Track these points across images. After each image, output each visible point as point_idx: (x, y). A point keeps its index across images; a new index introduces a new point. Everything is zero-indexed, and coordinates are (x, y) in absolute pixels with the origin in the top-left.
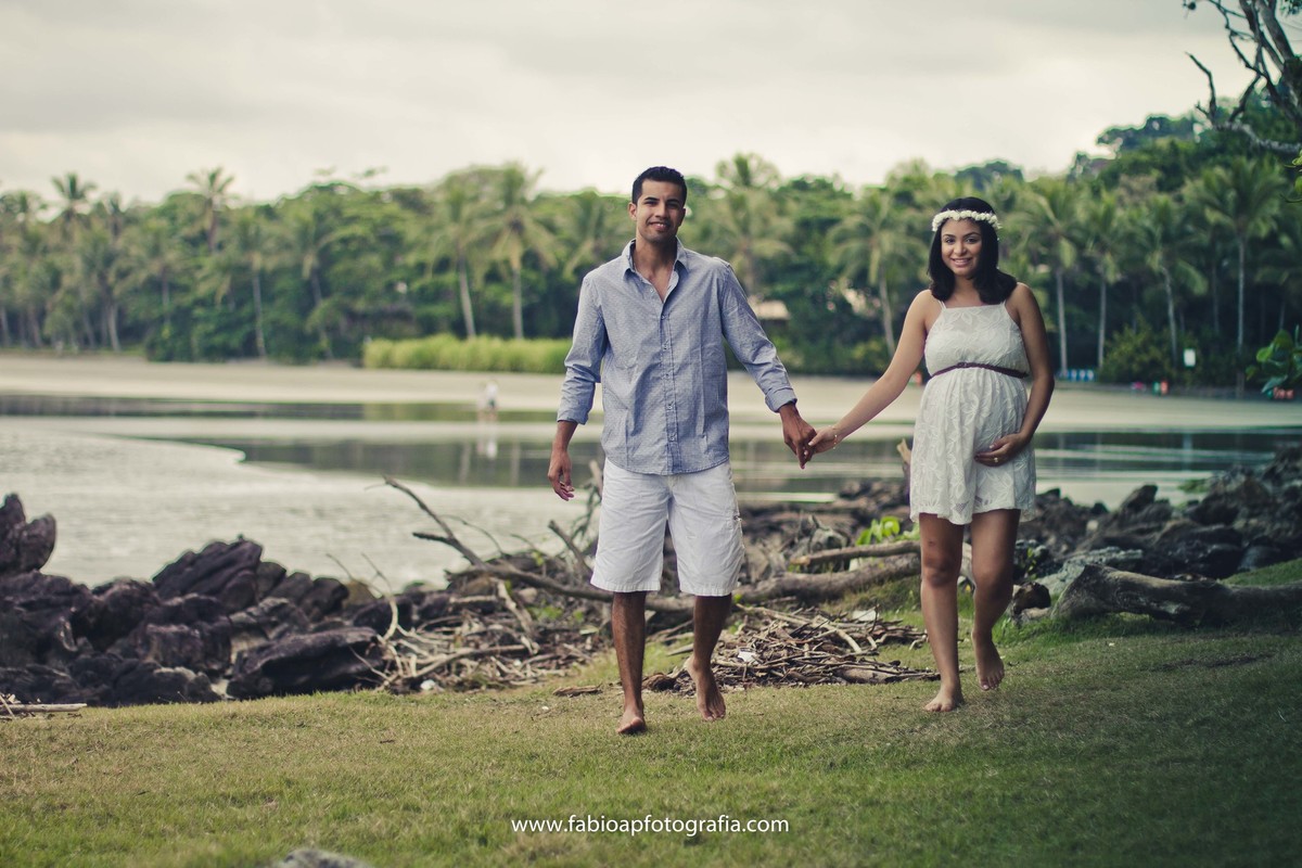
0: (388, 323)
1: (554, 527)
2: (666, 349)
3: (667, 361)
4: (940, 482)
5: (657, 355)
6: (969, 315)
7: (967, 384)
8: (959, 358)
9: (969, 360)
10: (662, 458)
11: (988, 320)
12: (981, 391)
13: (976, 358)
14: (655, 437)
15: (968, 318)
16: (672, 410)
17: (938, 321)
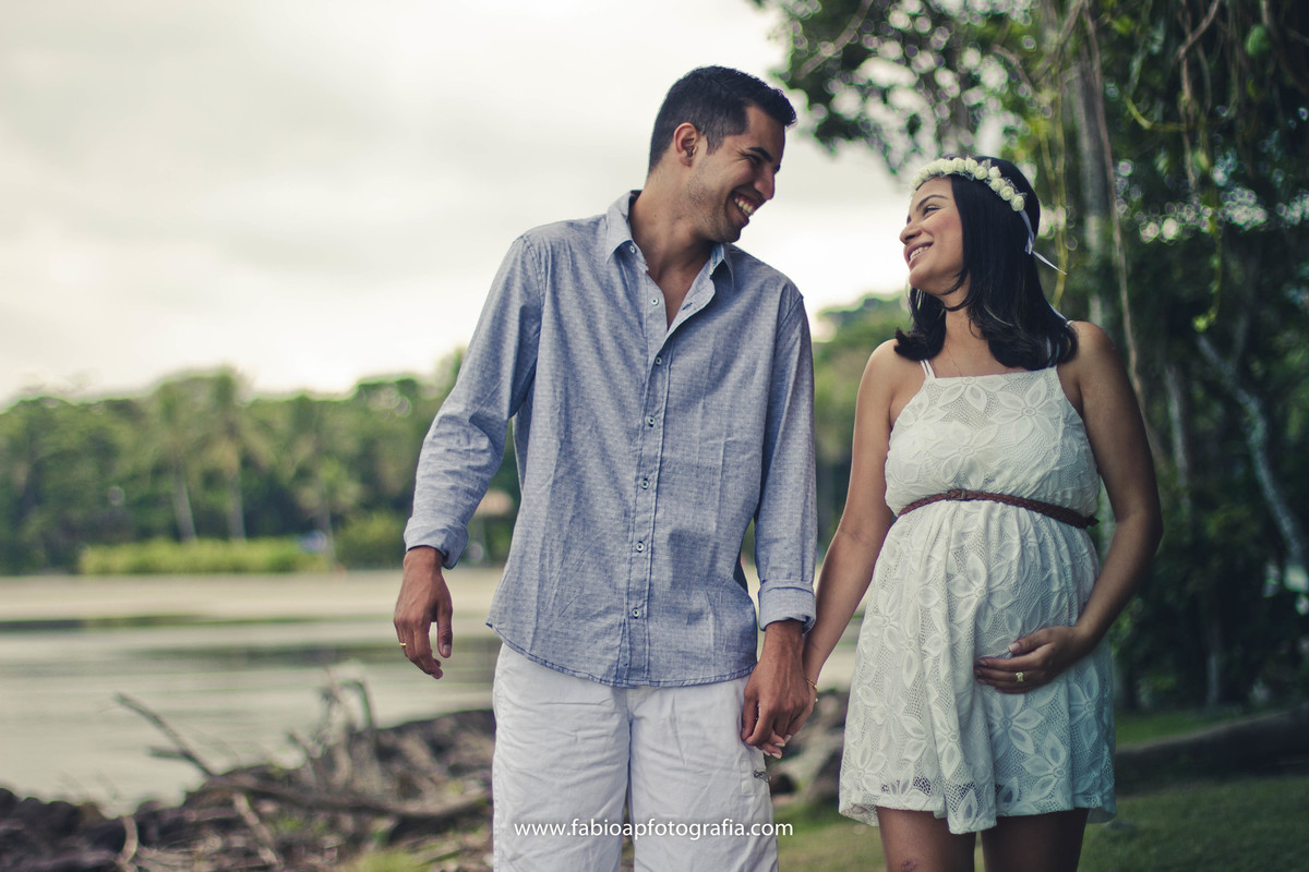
2: (652, 426)
3: (650, 450)
4: (912, 740)
5: (632, 435)
6: (981, 390)
7: (962, 535)
8: (950, 477)
9: (974, 484)
10: (608, 649)
11: (1020, 401)
12: (994, 551)
13: (988, 481)
14: (601, 602)
15: (978, 396)
16: (643, 554)
17: (915, 401)
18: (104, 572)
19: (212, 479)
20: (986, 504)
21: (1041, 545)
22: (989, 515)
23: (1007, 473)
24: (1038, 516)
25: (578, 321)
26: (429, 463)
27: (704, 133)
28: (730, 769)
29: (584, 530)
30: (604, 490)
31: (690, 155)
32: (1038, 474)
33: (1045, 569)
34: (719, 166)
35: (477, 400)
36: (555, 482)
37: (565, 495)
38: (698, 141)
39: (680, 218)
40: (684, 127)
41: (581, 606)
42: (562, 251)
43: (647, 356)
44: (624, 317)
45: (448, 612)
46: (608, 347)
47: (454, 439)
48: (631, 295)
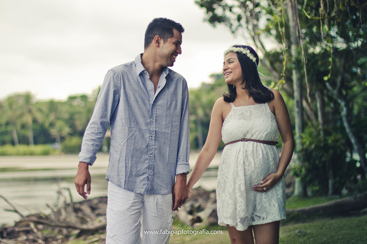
1: (48, 206)
2: (152, 122)
3: (152, 129)
4: (230, 206)
5: (147, 124)
6: (247, 110)
7: (246, 151)
8: (242, 135)
9: (248, 137)
10: (144, 184)
11: (259, 113)
12: (255, 156)
13: (252, 136)
14: (142, 172)
15: (247, 112)
16: (152, 158)
17: (230, 114)
19: (23, 126)
20: (252, 142)
21: (267, 153)
22: (253, 146)
23: (257, 133)
24: (265, 145)
25: (131, 94)
26: (86, 136)
27: (162, 38)
29: (136, 152)
30: (141, 140)
31: (159, 44)
32: (265, 133)
33: (268, 159)
34: (166, 47)
35: (101, 117)
36: (128, 139)
37: (131, 142)
38: (160, 40)
39: (156, 62)
40: (156, 37)
41: (136, 173)
42: (124, 74)
43: (150, 102)
44: (143, 91)
45: (90, 182)
46: (140, 100)
47: (94, 129)
48: (144, 84)
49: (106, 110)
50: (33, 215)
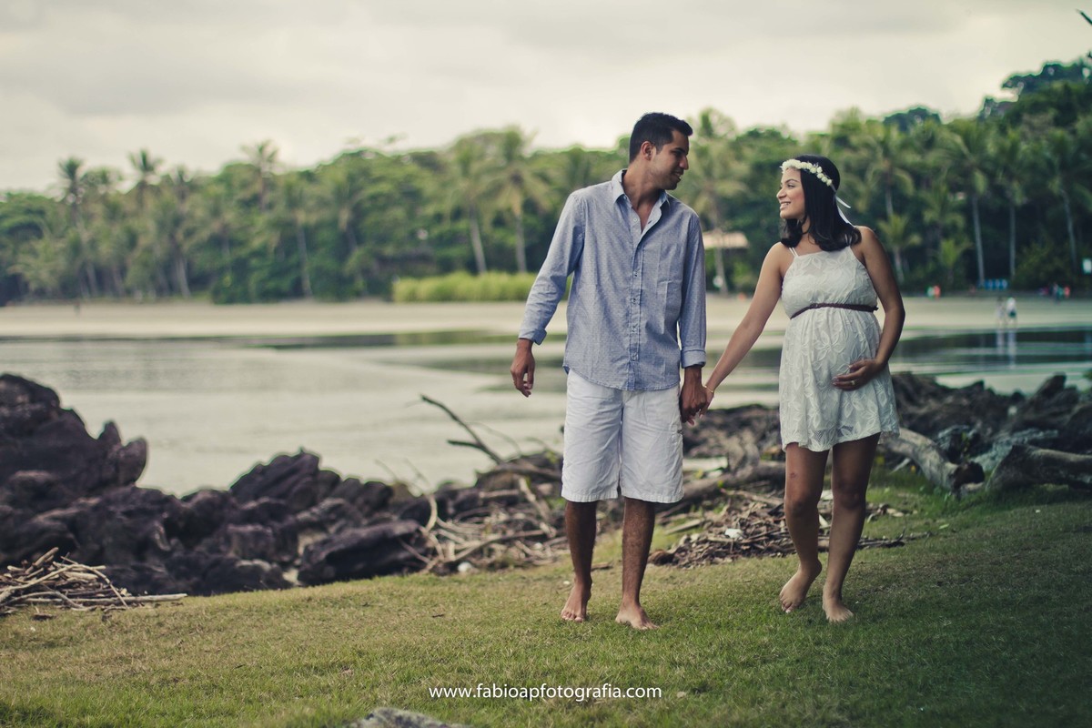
0: (413, 265)
2: (636, 276)
3: (636, 286)
5: (627, 280)
7: (817, 324)
8: (810, 299)
9: (820, 301)
10: (624, 375)
11: (836, 262)
12: (831, 329)
13: (827, 298)
14: (619, 354)
15: (818, 262)
16: (635, 332)
17: (791, 268)
18: (412, 298)
19: (499, 222)
20: (827, 308)
21: (852, 323)
22: (828, 314)
23: (834, 294)
24: (849, 311)
27: (654, 145)
28: (667, 430)
30: (617, 305)
31: (649, 154)
32: (847, 293)
33: (855, 333)
34: (662, 159)
35: (553, 269)
38: (652, 148)
40: (646, 144)
42: (591, 202)
43: (633, 244)
44: (622, 227)
45: (533, 370)
46: (616, 242)
47: (542, 287)
48: (625, 217)
49: (562, 257)
50: (525, 458)
